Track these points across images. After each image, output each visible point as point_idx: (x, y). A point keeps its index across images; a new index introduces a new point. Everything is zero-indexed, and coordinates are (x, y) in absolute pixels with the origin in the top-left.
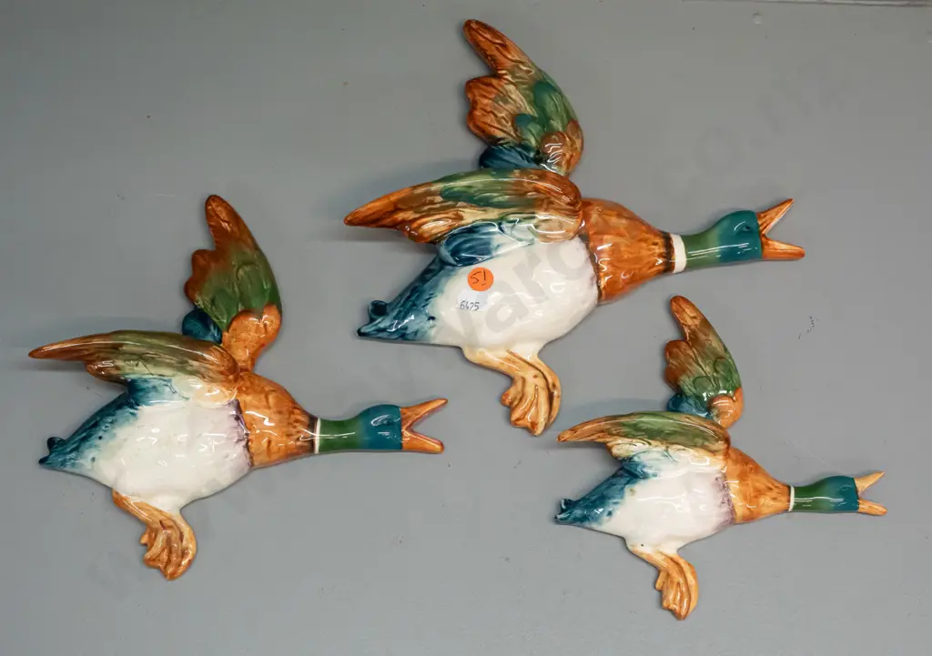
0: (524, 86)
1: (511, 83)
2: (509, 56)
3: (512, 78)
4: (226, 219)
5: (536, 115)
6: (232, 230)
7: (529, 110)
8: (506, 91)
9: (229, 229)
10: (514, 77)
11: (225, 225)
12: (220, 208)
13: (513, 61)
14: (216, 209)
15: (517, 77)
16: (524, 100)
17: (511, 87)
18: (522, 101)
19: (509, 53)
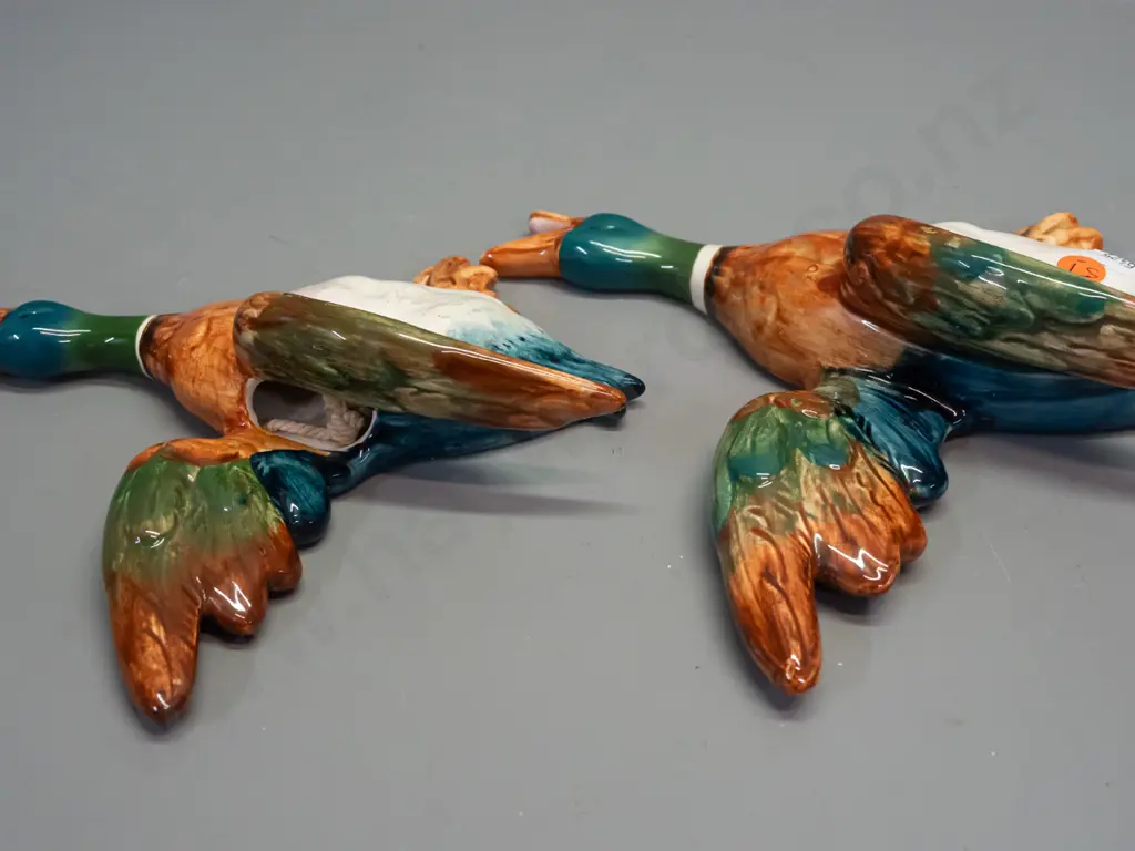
0: (787, 496)
1: (804, 515)
2: (773, 551)
3: (795, 518)
4: (149, 639)
5: (798, 452)
6: (147, 613)
7: (806, 466)
8: (824, 508)
9: (153, 619)
10: (791, 520)
11: (158, 630)
12: (155, 667)
13: (773, 542)
14: (164, 671)
15: (787, 515)
16: (802, 480)
17: (809, 507)
18: (806, 483)
19: (768, 556)
